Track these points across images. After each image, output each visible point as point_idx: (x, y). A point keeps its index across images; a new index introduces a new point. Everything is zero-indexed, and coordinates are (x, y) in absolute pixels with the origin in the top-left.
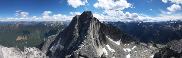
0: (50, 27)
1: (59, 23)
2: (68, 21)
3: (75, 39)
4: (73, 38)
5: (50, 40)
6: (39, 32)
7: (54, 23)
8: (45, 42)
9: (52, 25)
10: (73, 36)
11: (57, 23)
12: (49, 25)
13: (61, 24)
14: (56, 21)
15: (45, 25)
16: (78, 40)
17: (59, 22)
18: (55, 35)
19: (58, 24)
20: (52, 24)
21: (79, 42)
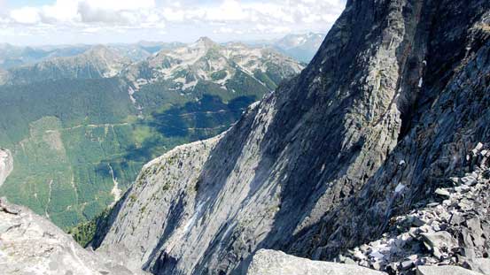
0: (157, 91)
1: (227, 54)
2: (298, 42)
3: (356, 170)
4: (347, 160)
5: (161, 183)
6: (64, 138)
7: (189, 60)
8: (118, 206)
9: (167, 73)
10: (347, 143)
11: (212, 54)
12: (145, 71)
13: (240, 64)
14: (204, 39)
15: (113, 73)
16: (391, 172)
17: (223, 47)
18: (196, 145)
19: (218, 66)
20: (167, 64)
21: (399, 188)
